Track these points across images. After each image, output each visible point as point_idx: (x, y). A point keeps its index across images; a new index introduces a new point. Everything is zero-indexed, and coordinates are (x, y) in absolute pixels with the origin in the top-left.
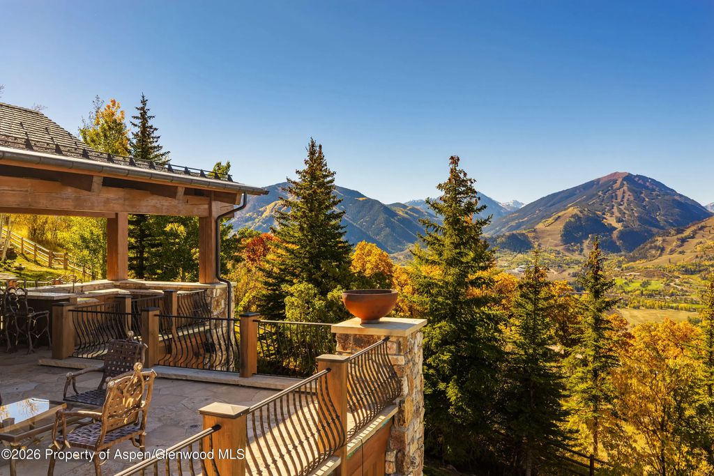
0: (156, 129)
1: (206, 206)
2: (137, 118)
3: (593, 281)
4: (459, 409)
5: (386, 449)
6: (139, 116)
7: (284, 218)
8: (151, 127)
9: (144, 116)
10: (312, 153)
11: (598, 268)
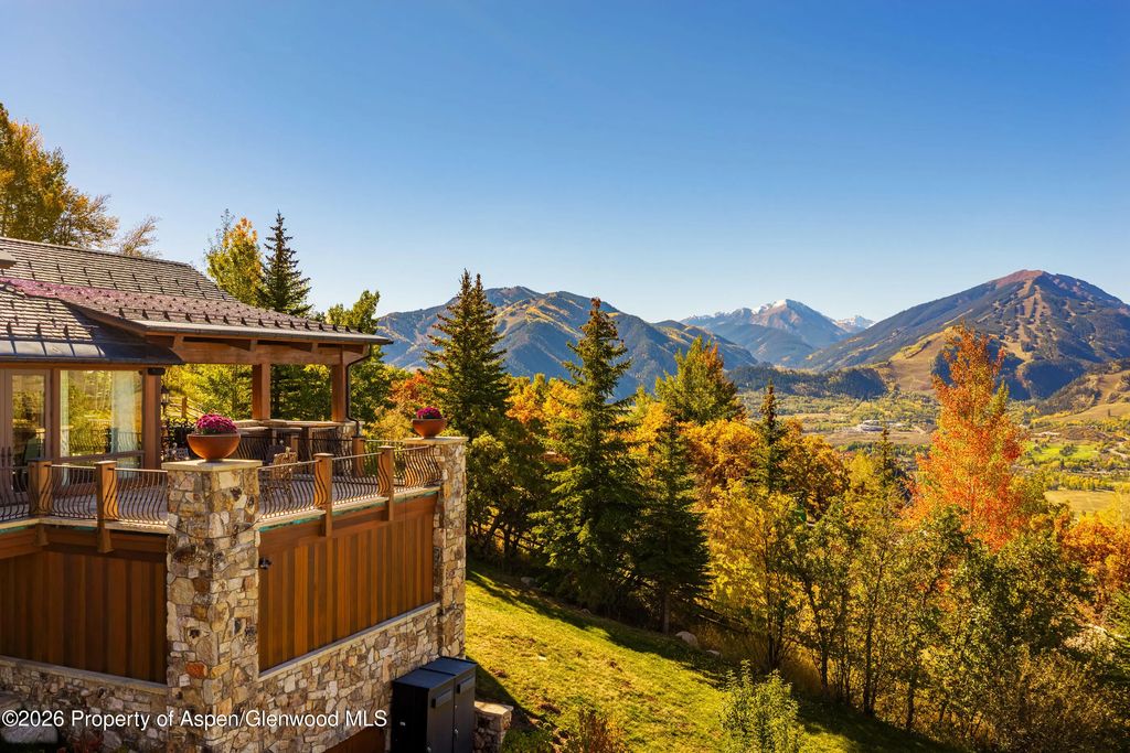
0: (294, 252)
2: (272, 239)
3: (767, 427)
4: (589, 550)
5: (434, 513)
6: (275, 237)
7: (434, 359)
8: (288, 250)
9: (280, 238)
10: (466, 286)
11: (773, 414)
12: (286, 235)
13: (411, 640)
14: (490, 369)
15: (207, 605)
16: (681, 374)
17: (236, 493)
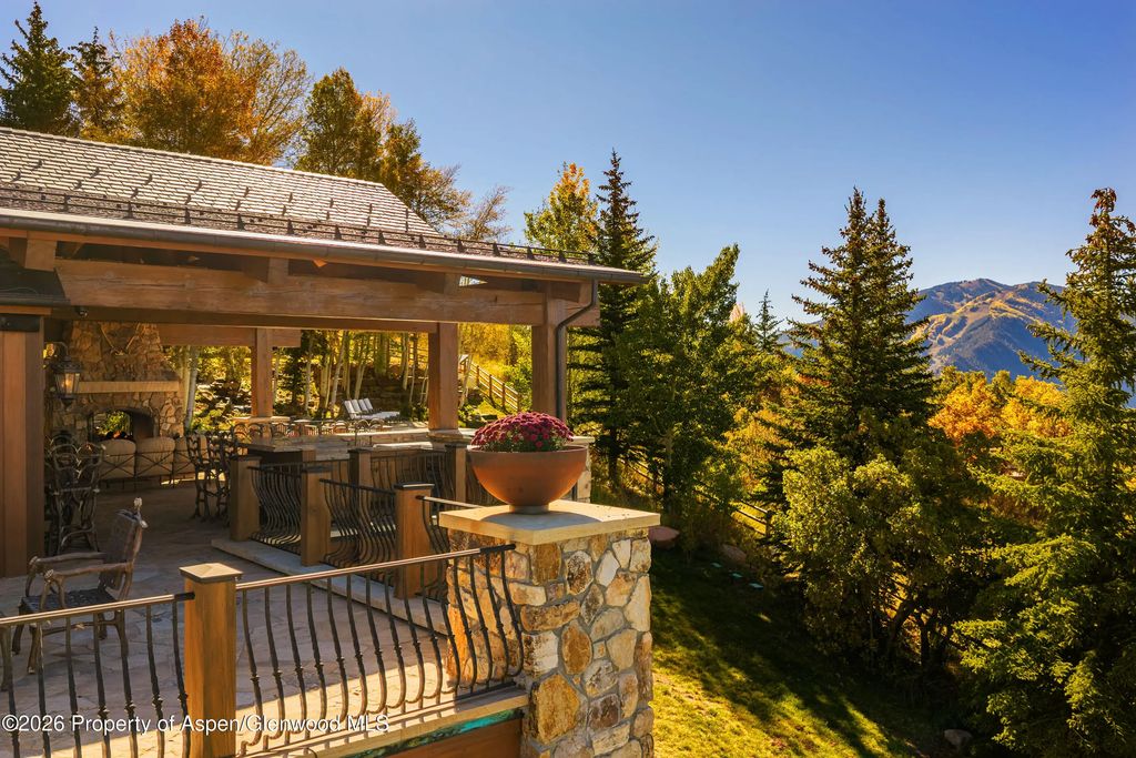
0: (633, 203)
1: (540, 308)
2: (606, 188)
6: (608, 184)
8: (625, 200)
9: (615, 183)
12: (623, 180)
14: (900, 349)
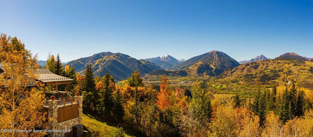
5: (78, 106)
8: (60, 60)
12: (59, 57)
13: (75, 122)
14: (92, 81)
15: (52, 115)
16: (132, 77)
17: (55, 104)
